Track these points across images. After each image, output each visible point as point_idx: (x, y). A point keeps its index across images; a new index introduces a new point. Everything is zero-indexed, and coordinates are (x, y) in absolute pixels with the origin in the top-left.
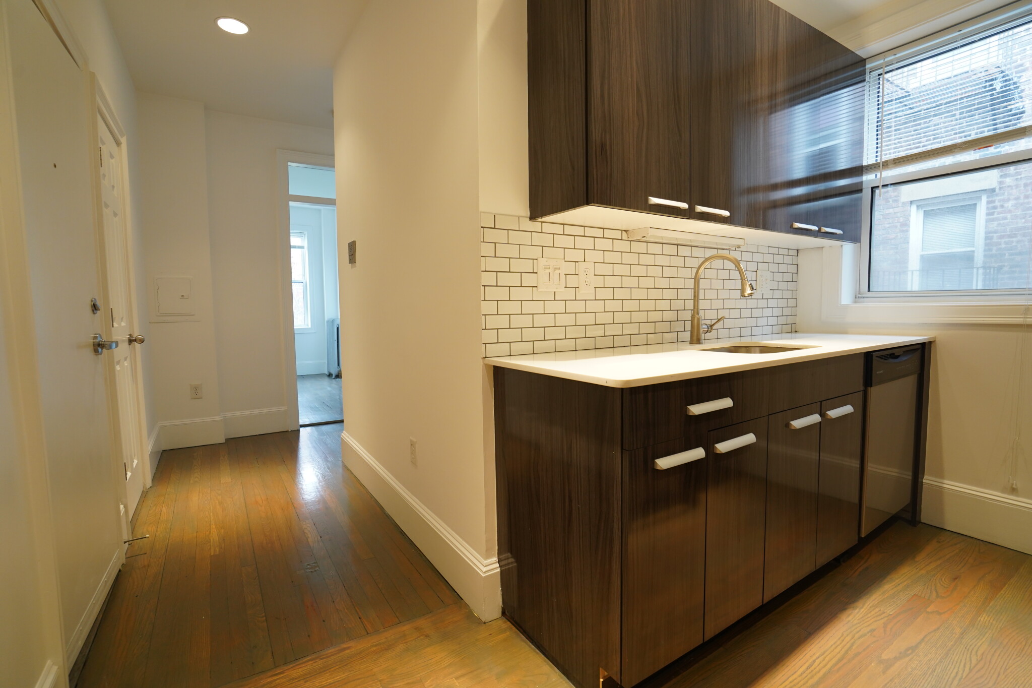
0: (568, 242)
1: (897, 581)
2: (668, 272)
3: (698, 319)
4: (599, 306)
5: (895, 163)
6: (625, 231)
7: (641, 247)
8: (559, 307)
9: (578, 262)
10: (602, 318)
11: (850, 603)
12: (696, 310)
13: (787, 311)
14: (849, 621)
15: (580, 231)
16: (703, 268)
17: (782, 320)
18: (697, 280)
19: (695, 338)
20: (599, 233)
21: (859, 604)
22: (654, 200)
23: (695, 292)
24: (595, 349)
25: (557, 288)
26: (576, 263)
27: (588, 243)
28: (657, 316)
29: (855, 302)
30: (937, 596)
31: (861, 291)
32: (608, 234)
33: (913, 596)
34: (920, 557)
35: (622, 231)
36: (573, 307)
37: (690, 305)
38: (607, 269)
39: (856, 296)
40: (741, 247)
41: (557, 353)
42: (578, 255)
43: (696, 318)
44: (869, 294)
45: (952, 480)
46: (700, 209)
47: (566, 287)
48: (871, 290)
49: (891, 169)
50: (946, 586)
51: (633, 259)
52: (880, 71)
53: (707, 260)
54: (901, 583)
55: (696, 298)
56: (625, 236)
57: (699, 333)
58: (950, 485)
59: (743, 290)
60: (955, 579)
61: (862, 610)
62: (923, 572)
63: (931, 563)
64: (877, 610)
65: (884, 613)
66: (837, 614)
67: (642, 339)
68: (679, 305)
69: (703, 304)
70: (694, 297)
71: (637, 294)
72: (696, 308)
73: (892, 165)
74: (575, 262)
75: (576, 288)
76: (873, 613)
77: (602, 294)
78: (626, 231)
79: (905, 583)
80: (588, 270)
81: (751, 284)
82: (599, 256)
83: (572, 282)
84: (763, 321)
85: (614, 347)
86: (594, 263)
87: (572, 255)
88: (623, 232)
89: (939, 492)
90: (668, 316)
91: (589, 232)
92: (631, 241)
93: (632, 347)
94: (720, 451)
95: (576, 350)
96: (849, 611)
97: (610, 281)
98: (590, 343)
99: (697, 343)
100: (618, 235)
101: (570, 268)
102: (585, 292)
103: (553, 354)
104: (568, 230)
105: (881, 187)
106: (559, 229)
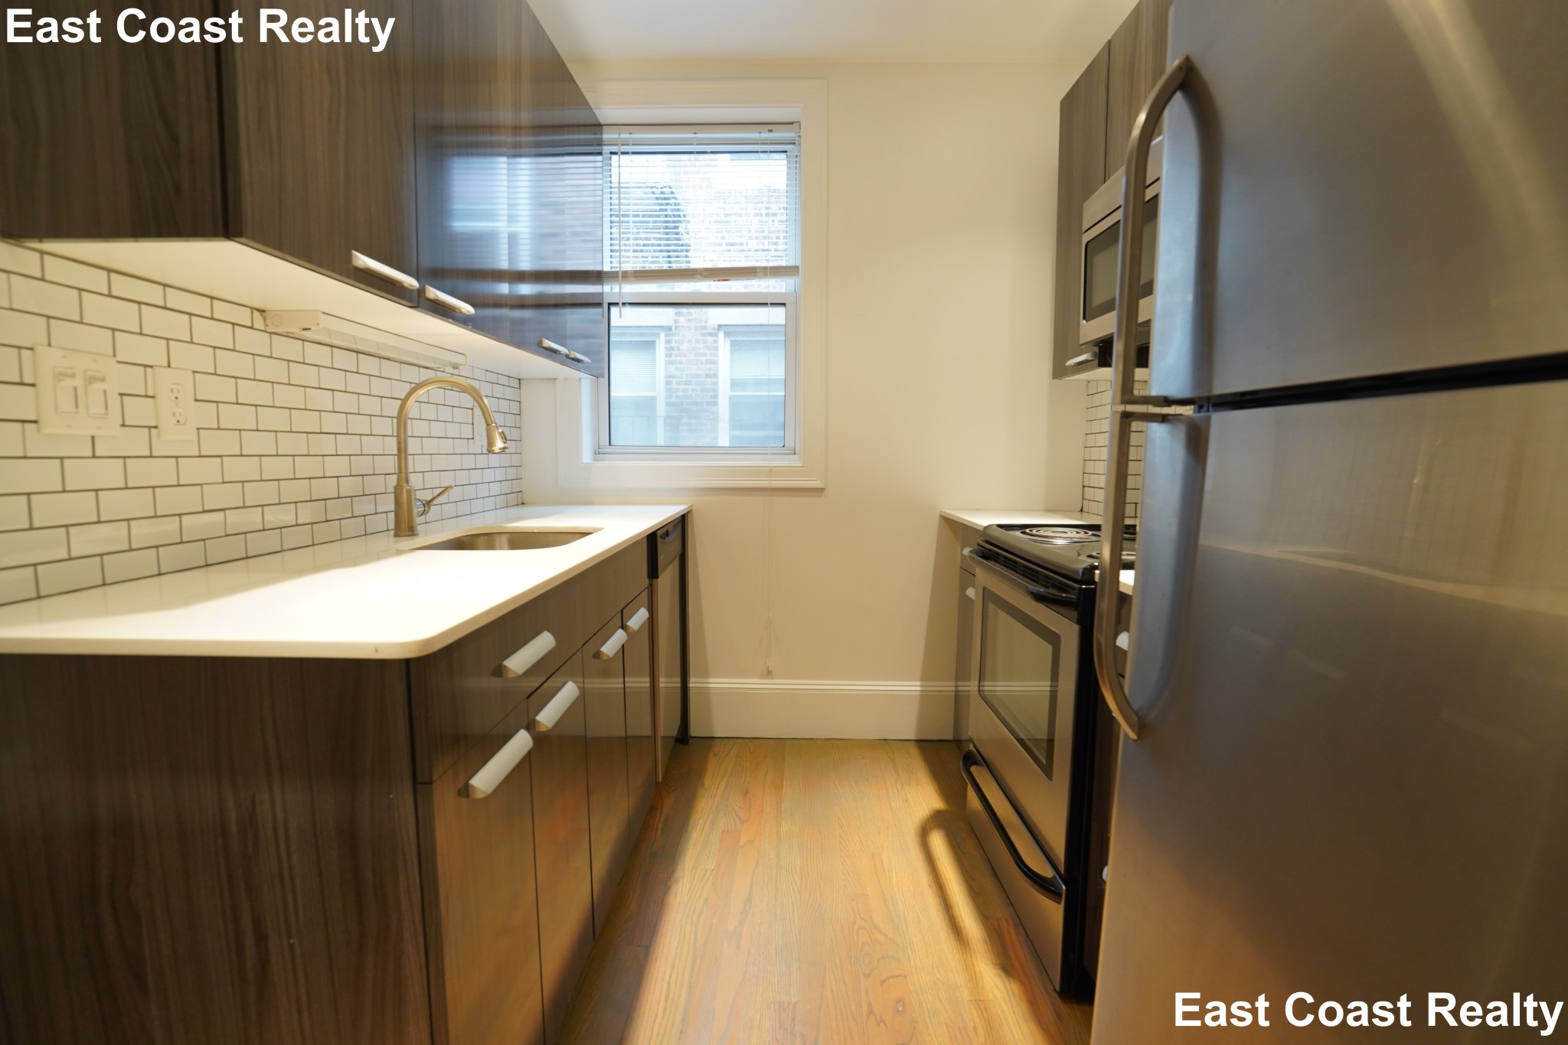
0: (124, 315)
1: (701, 822)
2: (345, 402)
3: (409, 492)
4: (208, 470)
5: (636, 277)
6: (258, 310)
7: (292, 349)
8: (109, 473)
9: (151, 367)
10: (216, 497)
11: (670, 877)
12: (402, 473)
13: (512, 473)
14: (679, 903)
15: (154, 294)
16: (414, 400)
17: (507, 487)
18: (401, 419)
19: (404, 526)
20: (202, 306)
21: (679, 873)
22: (363, 260)
23: (399, 443)
24: (207, 565)
25: (99, 428)
26: (149, 370)
27: (177, 326)
28: (328, 488)
29: (595, 460)
30: (741, 823)
31: (601, 443)
32: (221, 310)
33: (722, 834)
34: (708, 780)
35: (252, 309)
36: (142, 472)
37: (390, 464)
38: (223, 389)
39: (595, 451)
40: (460, 367)
41: (108, 589)
42: (153, 351)
43: (405, 490)
44: (610, 449)
45: (716, 677)
46: (433, 293)
47: (123, 425)
48: (612, 443)
49: (631, 283)
50: (742, 806)
51: (277, 371)
52: (614, 149)
53: (419, 386)
54: (705, 823)
55: (402, 452)
56: (259, 322)
57: (412, 516)
58: (716, 683)
59: (490, 443)
60: (746, 793)
61: (685, 880)
62: (718, 799)
63: (719, 783)
64: (699, 870)
65: (706, 871)
66: (663, 900)
67: (303, 536)
68: (363, 465)
69: (415, 464)
70: (399, 450)
71: (287, 444)
72: (403, 471)
73: (633, 279)
74: (146, 366)
75: (150, 427)
76: (696, 877)
77: (213, 443)
78: (261, 311)
79: (709, 822)
80: (179, 387)
81: (503, 432)
82: (203, 359)
83: (139, 411)
84: (483, 490)
85: (247, 558)
86: (194, 372)
87: (131, 348)
88: (255, 312)
89: (706, 693)
90: (349, 486)
91: (175, 299)
92: (271, 333)
93: (285, 553)
94: (546, 727)
95: (160, 574)
96: (673, 890)
97: (231, 416)
98: (193, 554)
99: (409, 536)
100: (243, 316)
101: (134, 381)
102: (174, 439)
103: (100, 590)
104: (121, 286)
105: (621, 304)
106: (98, 280)
